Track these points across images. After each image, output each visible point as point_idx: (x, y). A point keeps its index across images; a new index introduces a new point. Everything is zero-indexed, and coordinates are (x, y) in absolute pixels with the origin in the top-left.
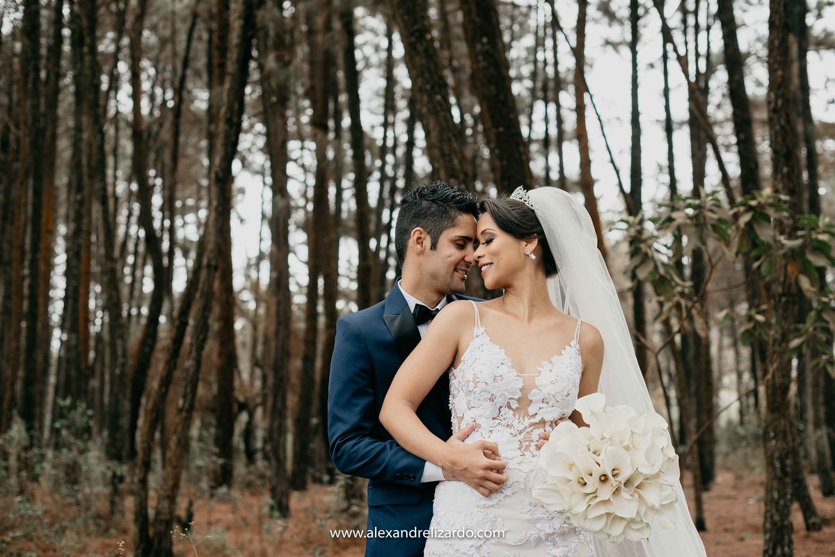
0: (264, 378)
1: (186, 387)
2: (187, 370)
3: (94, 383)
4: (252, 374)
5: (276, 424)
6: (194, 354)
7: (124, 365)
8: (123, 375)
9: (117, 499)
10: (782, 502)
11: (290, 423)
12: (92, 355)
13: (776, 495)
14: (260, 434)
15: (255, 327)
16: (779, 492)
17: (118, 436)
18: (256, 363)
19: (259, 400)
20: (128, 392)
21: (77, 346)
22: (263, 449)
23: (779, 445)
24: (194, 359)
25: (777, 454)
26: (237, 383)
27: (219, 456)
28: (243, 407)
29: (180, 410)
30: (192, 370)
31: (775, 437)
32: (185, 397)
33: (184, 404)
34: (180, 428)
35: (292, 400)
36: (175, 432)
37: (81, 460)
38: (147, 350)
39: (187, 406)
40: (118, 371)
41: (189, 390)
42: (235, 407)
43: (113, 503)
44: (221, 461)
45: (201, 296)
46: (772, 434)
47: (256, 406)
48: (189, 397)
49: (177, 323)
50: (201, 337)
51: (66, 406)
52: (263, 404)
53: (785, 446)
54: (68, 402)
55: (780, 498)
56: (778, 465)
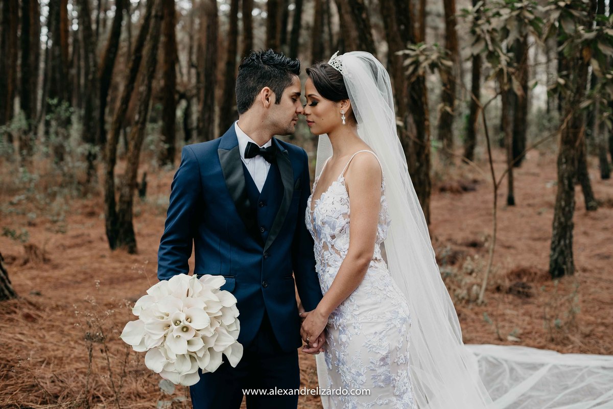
0: (198, 75)
1: (140, 106)
2: (141, 93)
3: (73, 71)
4: (189, 73)
5: (206, 116)
6: (146, 82)
7: (94, 72)
8: (94, 80)
9: (92, 172)
10: (567, 209)
11: (217, 109)
12: (71, 49)
13: (563, 203)
14: (195, 117)
15: (191, 38)
16: (565, 202)
17: (92, 124)
18: (191, 65)
19: (194, 92)
20: (98, 93)
21: (60, 56)
22: (198, 127)
23: (569, 168)
24: (147, 86)
25: (566, 175)
26: (178, 80)
27: (165, 142)
28: (183, 96)
29: (137, 123)
30: (144, 94)
31: (566, 162)
32: (140, 113)
33: (139, 118)
34: (136, 136)
35: (218, 93)
36: (133, 139)
37: (66, 144)
38: (111, 56)
39: (141, 120)
40: (90, 77)
41: (142, 108)
42: (177, 97)
43: (89, 174)
44: (166, 146)
45: (151, 38)
46: (564, 160)
47: (192, 97)
48: (143, 114)
49: (133, 57)
50: (151, 69)
51: (53, 105)
52: (197, 95)
53: (572, 169)
54: (55, 101)
55: (566, 205)
56: (566, 182)
